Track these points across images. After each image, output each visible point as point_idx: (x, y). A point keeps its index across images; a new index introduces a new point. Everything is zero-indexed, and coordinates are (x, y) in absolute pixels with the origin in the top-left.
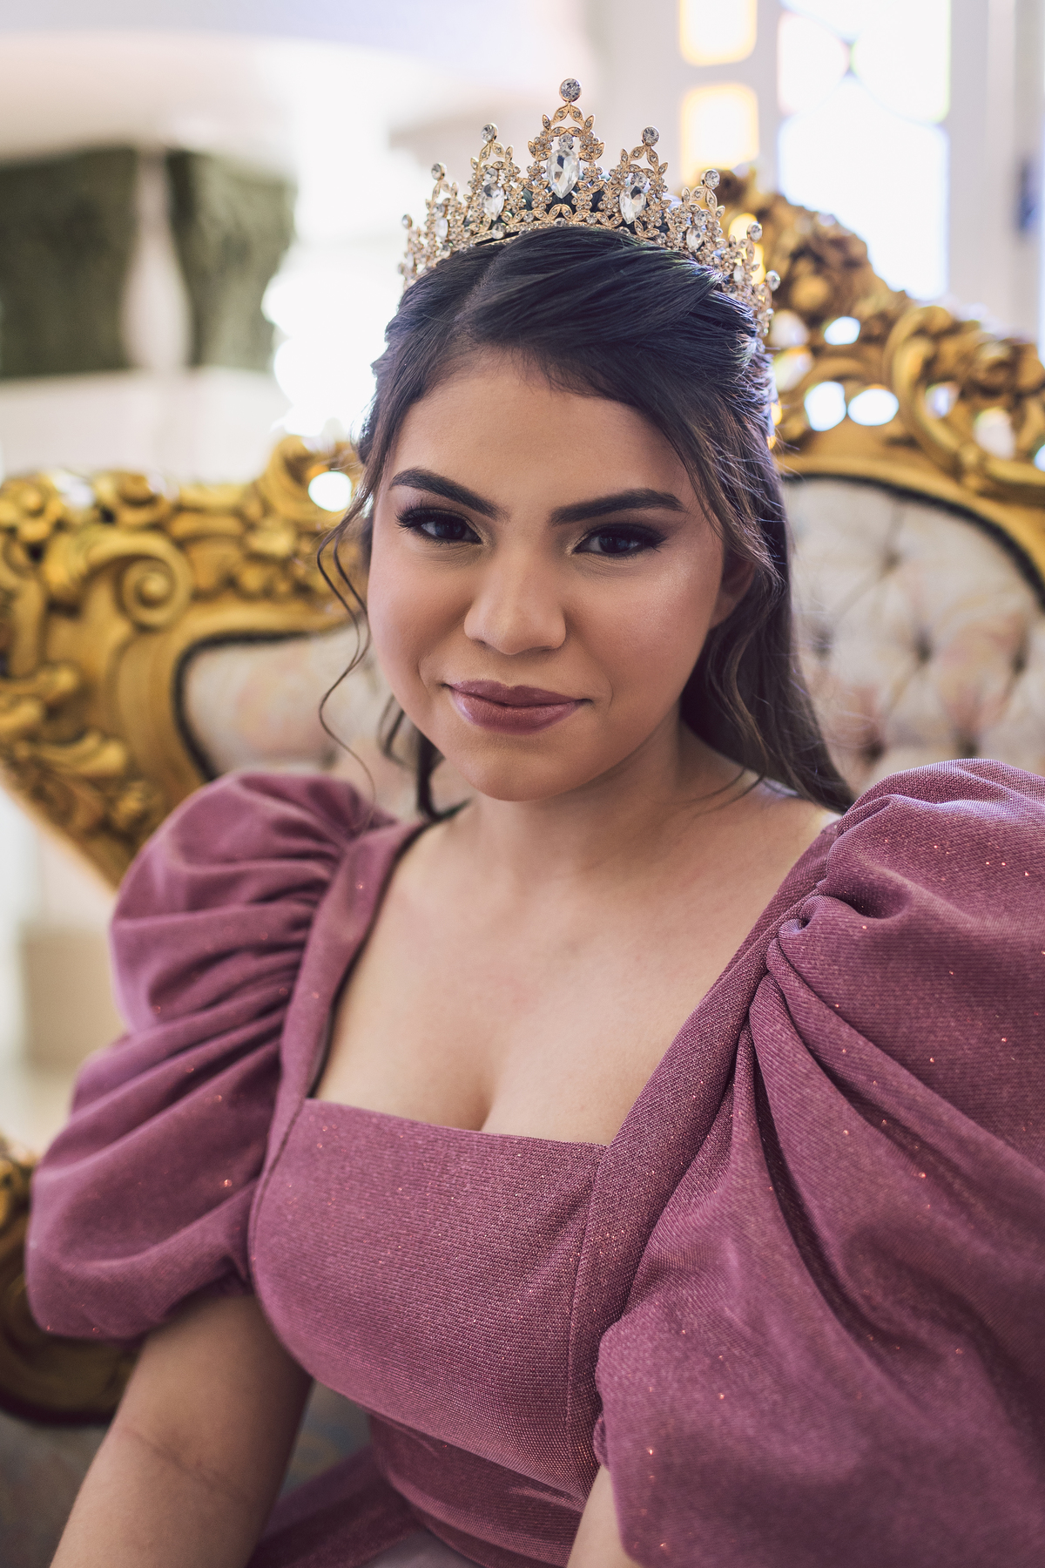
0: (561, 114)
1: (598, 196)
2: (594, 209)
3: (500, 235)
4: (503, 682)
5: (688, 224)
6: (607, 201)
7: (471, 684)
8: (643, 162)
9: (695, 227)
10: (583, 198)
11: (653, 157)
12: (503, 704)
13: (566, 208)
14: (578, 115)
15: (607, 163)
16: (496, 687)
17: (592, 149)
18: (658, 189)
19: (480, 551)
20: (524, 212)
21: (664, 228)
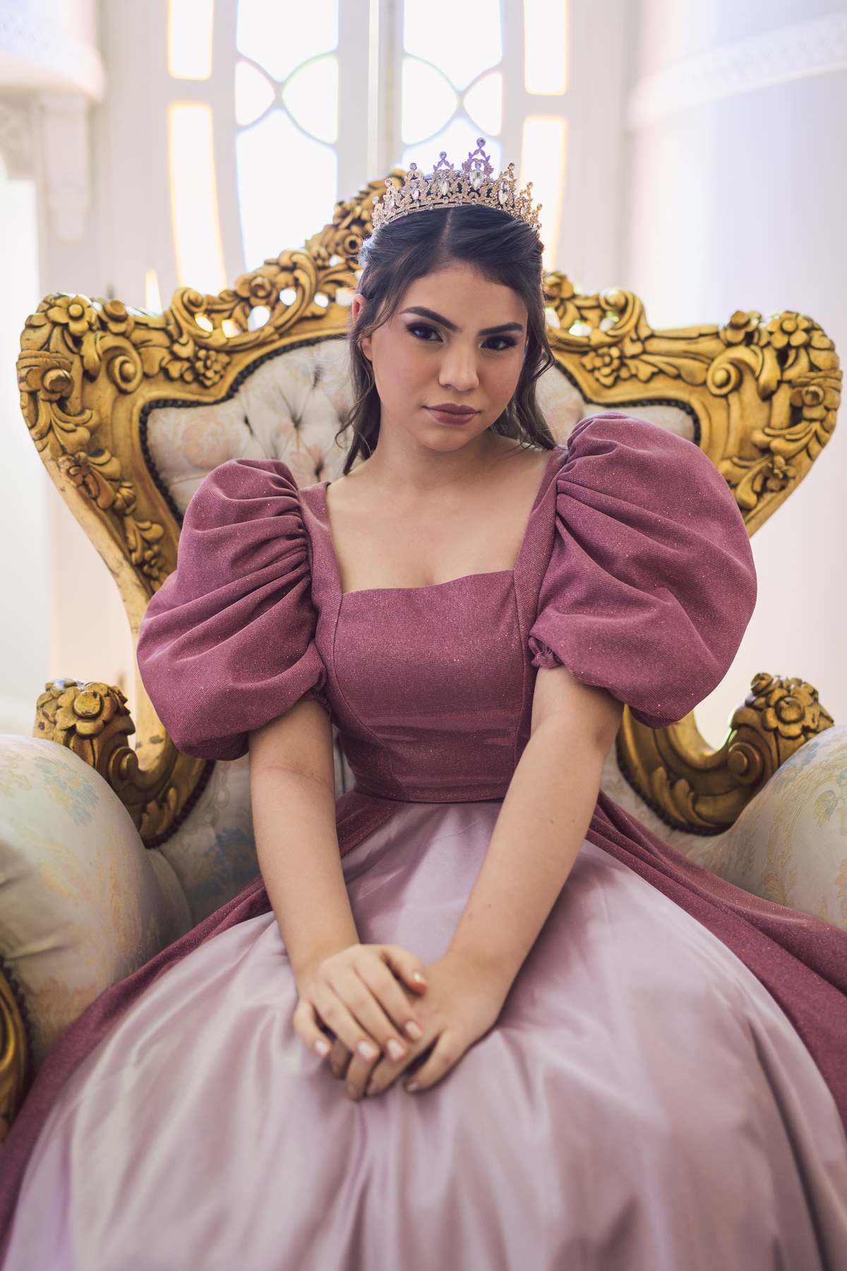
0: (476, 152)
1: (490, 191)
2: (488, 196)
3: (447, 201)
4: (456, 404)
5: (521, 205)
6: (493, 194)
7: (444, 405)
8: (508, 178)
9: (524, 206)
10: (484, 191)
11: (512, 176)
12: (454, 413)
13: (476, 194)
14: (483, 154)
15: (495, 176)
16: (453, 406)
17: (489, 170)
18: (512, 190)
19: (443, 345)
20: (459, 194)
21: (513, 206)
